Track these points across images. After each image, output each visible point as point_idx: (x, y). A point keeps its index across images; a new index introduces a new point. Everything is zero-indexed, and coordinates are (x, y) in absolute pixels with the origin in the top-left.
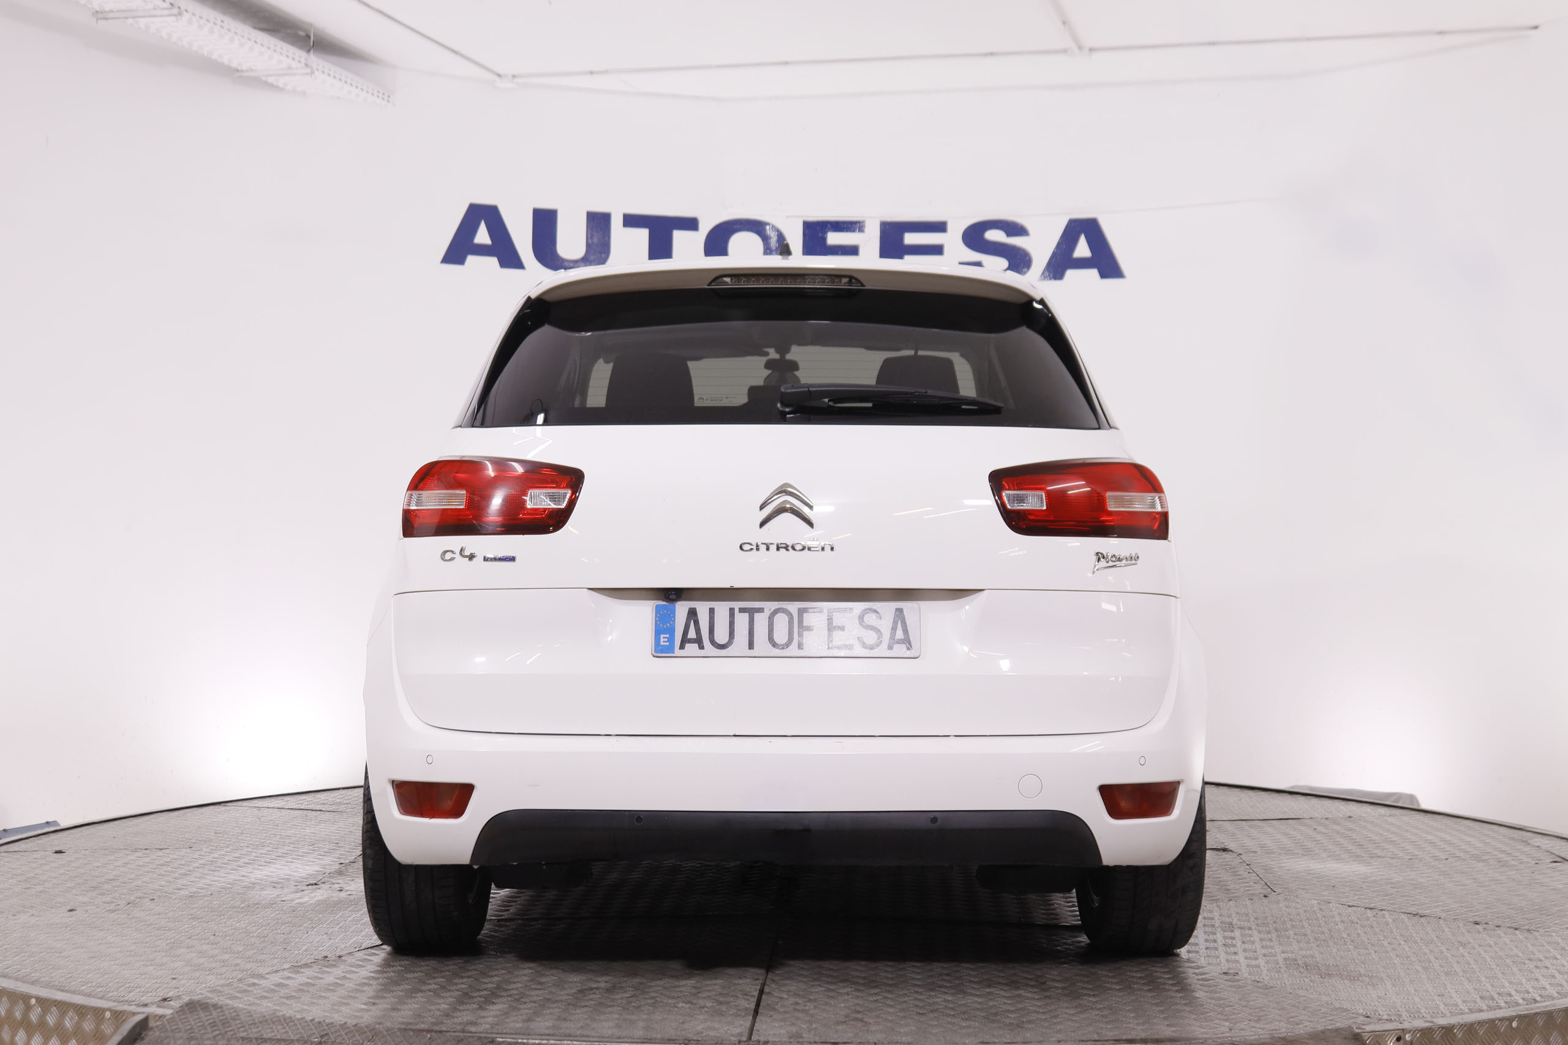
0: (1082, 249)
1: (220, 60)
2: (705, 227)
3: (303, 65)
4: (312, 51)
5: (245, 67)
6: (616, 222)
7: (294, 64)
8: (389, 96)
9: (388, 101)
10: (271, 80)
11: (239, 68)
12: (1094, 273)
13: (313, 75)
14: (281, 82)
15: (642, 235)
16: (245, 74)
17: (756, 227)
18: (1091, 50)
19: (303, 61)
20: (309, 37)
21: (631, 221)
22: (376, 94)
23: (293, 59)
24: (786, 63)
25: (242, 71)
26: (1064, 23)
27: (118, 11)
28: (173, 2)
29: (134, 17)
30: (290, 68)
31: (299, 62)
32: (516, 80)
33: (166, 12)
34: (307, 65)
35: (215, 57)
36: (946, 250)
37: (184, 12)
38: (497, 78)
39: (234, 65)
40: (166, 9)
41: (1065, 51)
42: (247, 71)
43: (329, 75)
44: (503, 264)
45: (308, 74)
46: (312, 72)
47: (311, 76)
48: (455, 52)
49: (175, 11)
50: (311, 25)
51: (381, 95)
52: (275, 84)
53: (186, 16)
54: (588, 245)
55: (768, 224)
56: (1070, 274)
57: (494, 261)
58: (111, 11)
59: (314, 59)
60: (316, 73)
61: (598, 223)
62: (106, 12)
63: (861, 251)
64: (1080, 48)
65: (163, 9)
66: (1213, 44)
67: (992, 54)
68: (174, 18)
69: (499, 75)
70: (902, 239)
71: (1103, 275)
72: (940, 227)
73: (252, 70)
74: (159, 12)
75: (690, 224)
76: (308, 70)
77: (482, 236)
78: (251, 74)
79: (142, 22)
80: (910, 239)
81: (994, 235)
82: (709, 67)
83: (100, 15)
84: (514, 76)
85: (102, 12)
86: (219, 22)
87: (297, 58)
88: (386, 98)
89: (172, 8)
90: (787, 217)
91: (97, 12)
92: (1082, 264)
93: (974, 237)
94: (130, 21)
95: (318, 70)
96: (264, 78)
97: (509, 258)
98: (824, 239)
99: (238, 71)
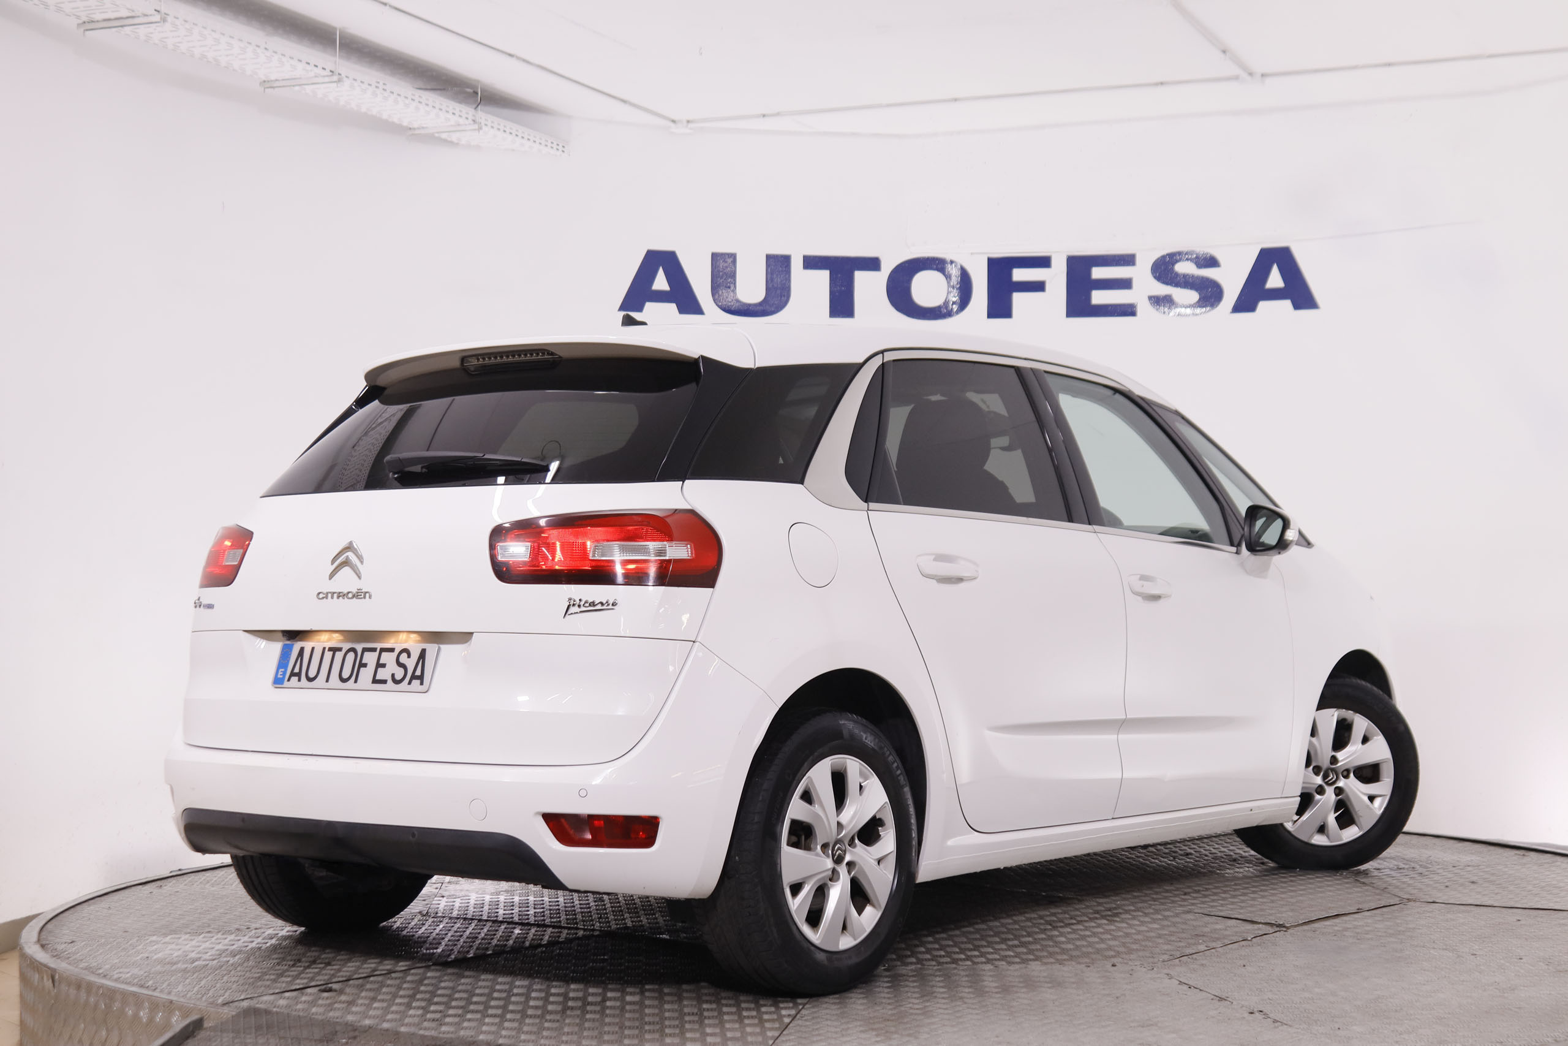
0: (1275, 280)
1: (390, 120)
2: (887, 267)
3: (470, 121)
4: (479, 106)
5: (416, 126)
6: (797, 264)
7: (462, 121)
8: (563, 147)
9: (563, 151)
10: (444, 136)
11: (411, 127)
12: (1287, 303)
13: (481, 131)
14: (454, 137)
15: (823, 277)
16: (417, 132)
17: (937, 264)
18: (1263, 75)
19: (470, 117)
20: (476, 93)
21: (811, 263)
22: (550, 145)
23: (460, 116)
24: (956, 100)
25: (414, 129)
26: (1224, 52)
27: (283, 80)
28: (332, 70)
29: (300, 85)
30: (459, 125)
31: (467, 118)
32: (690, 125)
33: (327, 79)
34: (474, 121)
35: (385, 116)
36: (1135, 284)
37: (345, 79)
38: (672, 125)
39: (405, 123)
40: (328, 76)
41: (1236, 78)
42: (418, 128)
43: (499, 129)
44: (683, 310)
45: (475, 130)
46: (480, 128)
47: (479, 131)
48: (624, 101)
49: (335, 78)
50: (478, 81)
51: (555, 146)
52: (449, 139)
53: (347, 83)
54: (768, 289)
55: (952, 262)
56: (1263, 305)
57: (673, 307)
58: (277, 80)
59: (484, 115)
60: (484, 127)
61: (778, 266)
62: (272, 81)
63: (1048, 287)
64: (1251, 74)
65: (324, 76)
66: (1389, 65)
67: (1162, 83)
68: (335, 85)
69: (674, 121)
70: (1089, 274)
71: (1297, 306)
72: (1128, 260)
73: (423, 128)
74: (320, 80)
75: (872, 264)
76: (476, 126)
77: (661, 283)
78: (422, 132)
79: (308, 89)
80: (1098, 273)
81: (1184, 268)
82: (880, 106)
83: (268, 85)
84: (688, 122)
85: (268, 81)
86: (381, 86)
87: (464, 115)
88: (560, 148)
89: (332, 75)
90: (972, 254)
91: (264, 81)
92: (1275, 295)
93: (1164, 269)
94: (297, 88)
95: (486, 125)
96: (437, 135)
97: (688, 303)
98: (1010, 275)
99: (410, 129)
